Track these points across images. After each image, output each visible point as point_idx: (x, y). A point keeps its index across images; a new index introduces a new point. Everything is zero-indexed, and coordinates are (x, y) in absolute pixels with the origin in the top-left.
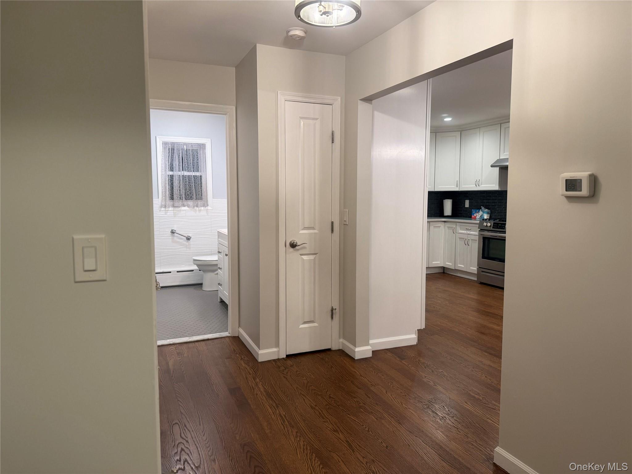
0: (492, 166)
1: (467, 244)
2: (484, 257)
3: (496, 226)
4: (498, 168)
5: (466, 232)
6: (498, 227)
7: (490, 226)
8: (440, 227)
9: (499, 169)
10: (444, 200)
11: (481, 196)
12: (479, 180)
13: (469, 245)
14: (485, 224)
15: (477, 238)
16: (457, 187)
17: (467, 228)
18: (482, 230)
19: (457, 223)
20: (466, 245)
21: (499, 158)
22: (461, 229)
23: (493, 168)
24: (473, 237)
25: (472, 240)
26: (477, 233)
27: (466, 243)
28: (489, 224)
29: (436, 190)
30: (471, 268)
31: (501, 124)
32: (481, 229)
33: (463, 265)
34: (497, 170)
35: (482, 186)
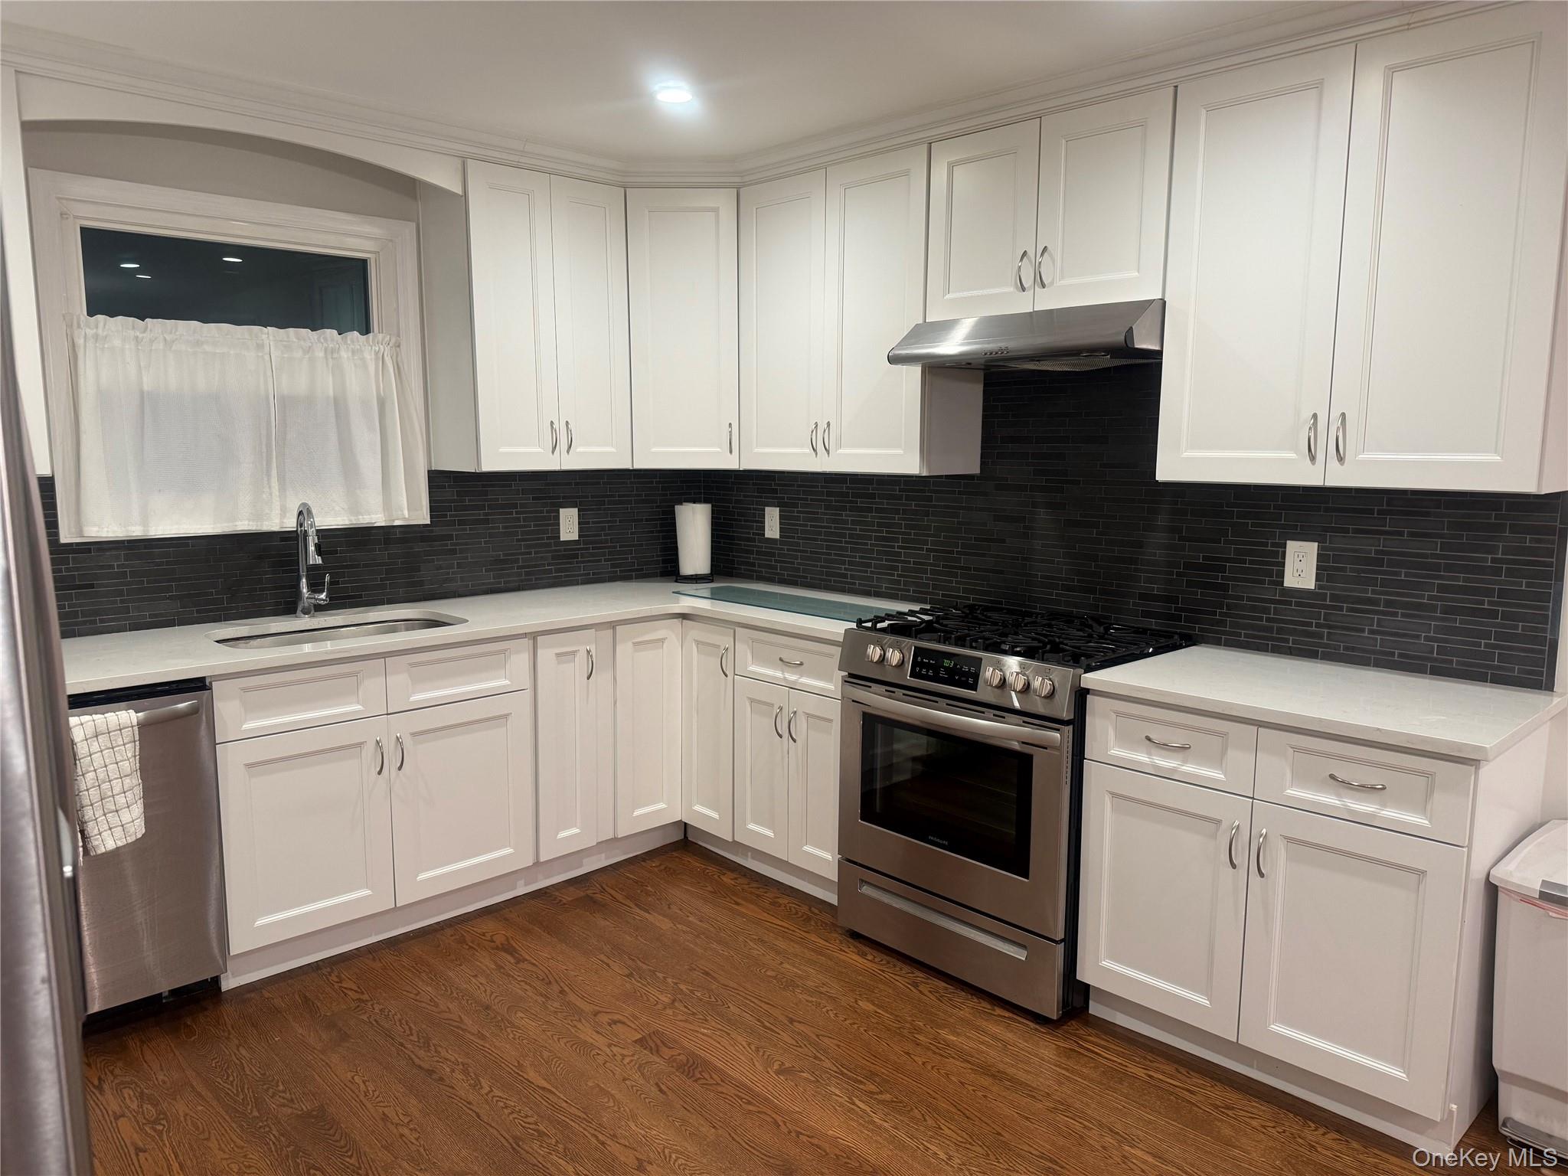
0: (893, 360)
1: (786, 735)
2: (868, 814)
3: (928, 666)
4: (916, 371)
5: (779, 674)
6: (942, 673)
7: (901, 664)
8: (662, 640)
9: (923, 372)
10: (678, 508)
11: (829, 494)
12: (828, 424)
13: (794, 741)
14: (874, 652)
15: (833, 710)
16: (731, 452)
17: (787, 655)
18: (855, 678)
19: (738, 629)
20: (781, 736)
21: (921, 321)
22: (759, 659)
23: (899, 367)
24: (812, 704)
25: (808, 715)
26: (832, 687)
27: (783, 729)
28: (894, 656)
29: (641, 464)
30: (808, 848)
31: (930, 143)
32: (851, 675)
33: (769, 827)
34: (913, 374)
35: (840, 451)
